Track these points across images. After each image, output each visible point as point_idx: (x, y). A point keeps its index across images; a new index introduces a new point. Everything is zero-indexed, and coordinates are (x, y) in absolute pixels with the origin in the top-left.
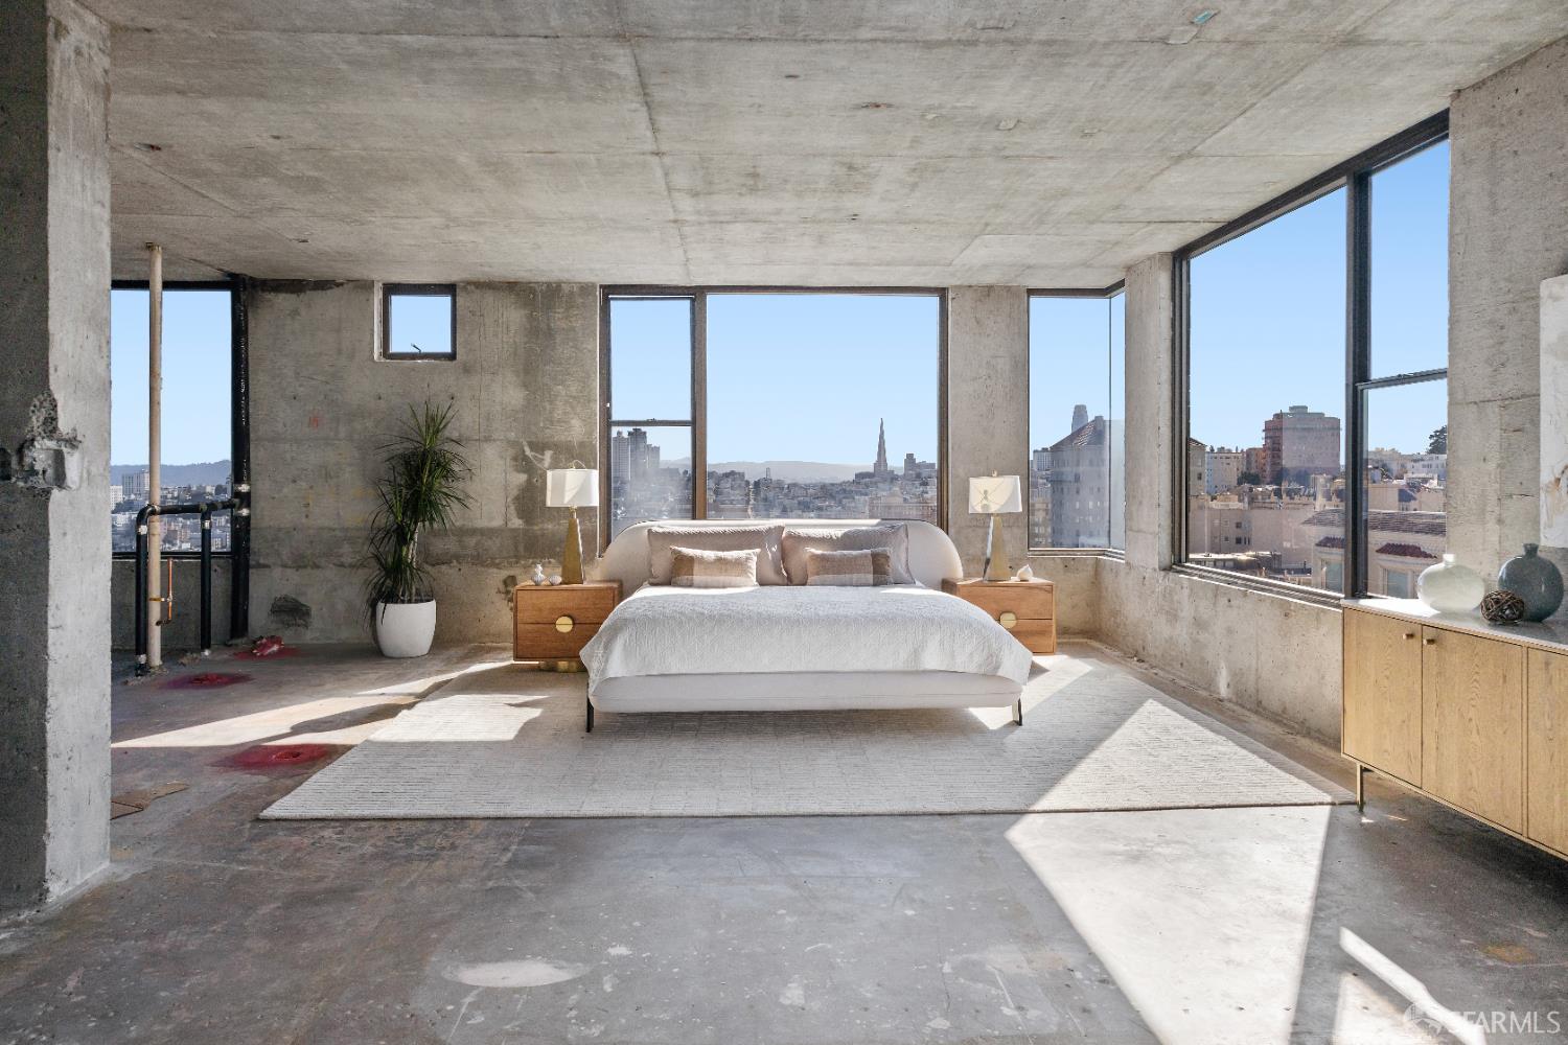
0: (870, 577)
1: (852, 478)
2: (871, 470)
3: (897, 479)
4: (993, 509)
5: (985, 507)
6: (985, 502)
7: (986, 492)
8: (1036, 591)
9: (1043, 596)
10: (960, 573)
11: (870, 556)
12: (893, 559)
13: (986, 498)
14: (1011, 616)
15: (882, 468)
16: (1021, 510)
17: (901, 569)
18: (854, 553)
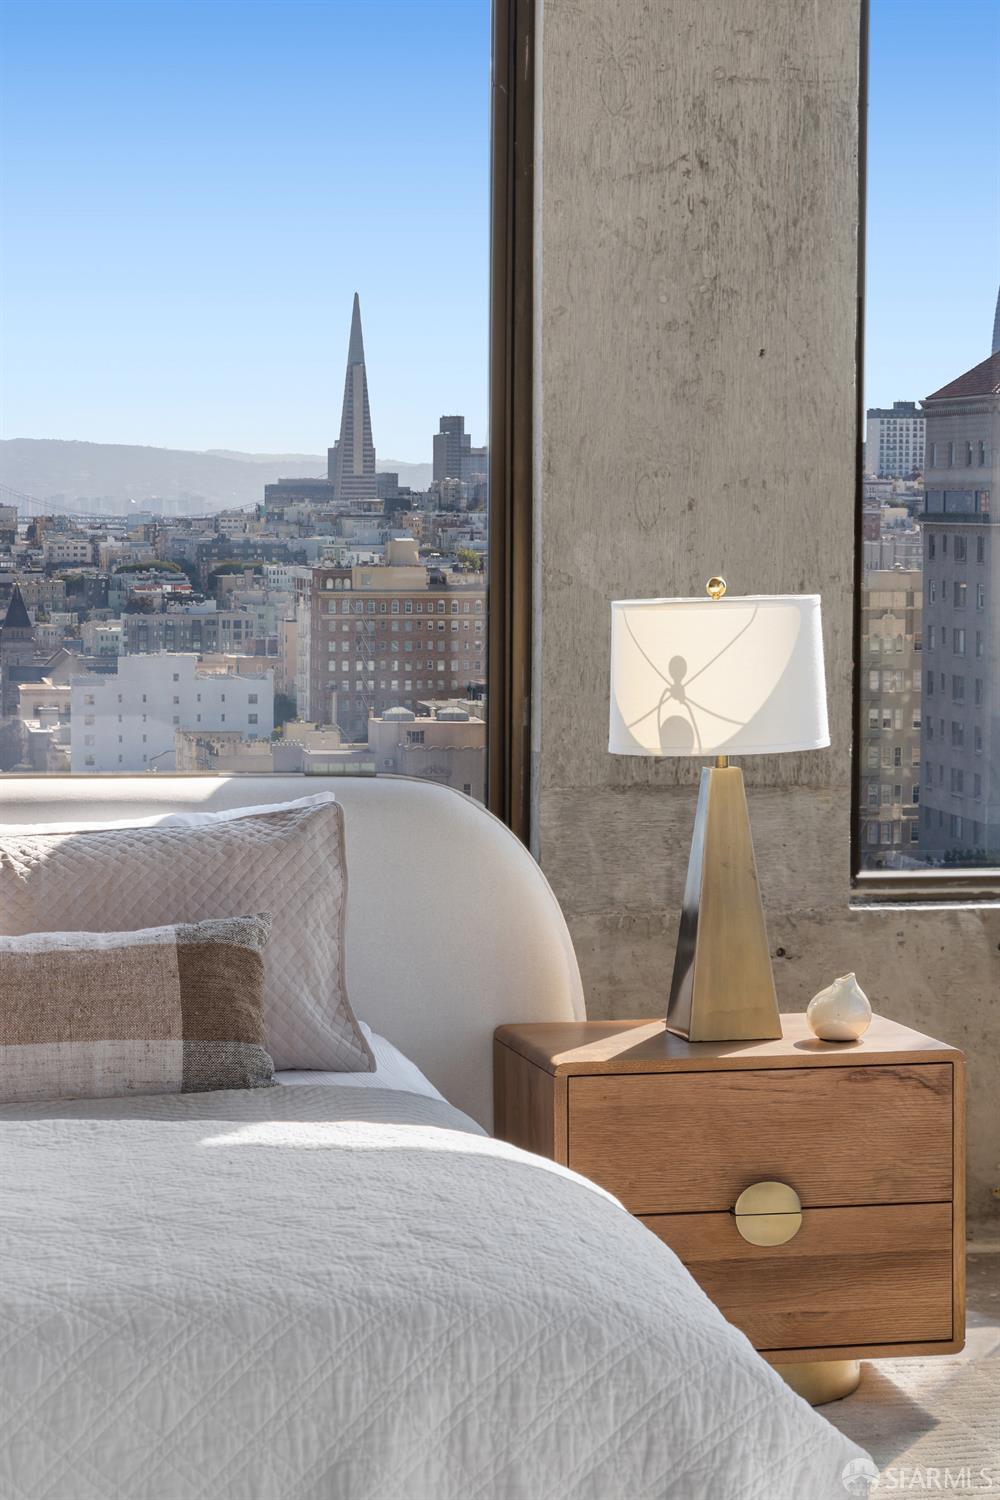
0: (170, 1056)
1: (250, 497)
2: (321, 473)
3: (407, 506)
4: (710, 738)
5: (674, 727)
6: (674, 708)
7: (678, 666)
8: (885, 1086)
9: (911, 1107)
10: (570, 1004)
11: (173, 955)
12: (277, 962)
13: (677, 692)
14: (780, 1198)
15: (358, 468)
16: (824, 741)
17: (315, 1009)
18: (102, 941)
